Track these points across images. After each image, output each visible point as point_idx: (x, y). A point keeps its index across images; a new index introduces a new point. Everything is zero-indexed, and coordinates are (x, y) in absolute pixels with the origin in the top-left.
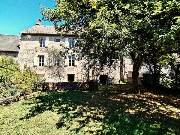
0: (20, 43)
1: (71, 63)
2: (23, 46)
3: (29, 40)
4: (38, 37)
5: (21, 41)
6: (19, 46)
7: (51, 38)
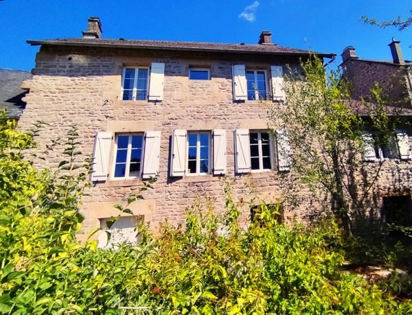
0: (27, 84)
1: (261, 157)
2: (42, 94)
3: (74, 72)
4: (118, 62)
5: (35, 77)
6: (23, 95)
7: (173, 65)
